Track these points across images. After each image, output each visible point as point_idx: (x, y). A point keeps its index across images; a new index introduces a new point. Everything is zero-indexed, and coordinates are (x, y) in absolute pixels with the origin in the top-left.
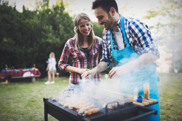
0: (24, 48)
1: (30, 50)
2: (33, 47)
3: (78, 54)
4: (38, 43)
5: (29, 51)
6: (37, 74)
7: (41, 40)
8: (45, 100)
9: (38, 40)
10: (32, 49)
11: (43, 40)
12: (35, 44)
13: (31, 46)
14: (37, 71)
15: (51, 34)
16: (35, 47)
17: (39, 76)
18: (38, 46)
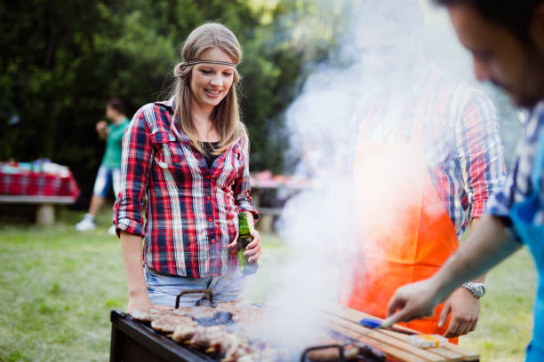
0: (13, 68)
1: (39, 80)
2: (51, 66)
3: (177, 159)
4: (75, 51)
5: (35, 85)
6: (64, 191)
7: (91, 41)
8: (115, 317)
9: (78, 38)
10: (47, 76)
11: (98, 40)
12: (61, 54)
13: (45, 62)
14: (65, 181)
15: (136, 15)
16: (60, 68)
17: (69, 200)
18: (77, 63)
